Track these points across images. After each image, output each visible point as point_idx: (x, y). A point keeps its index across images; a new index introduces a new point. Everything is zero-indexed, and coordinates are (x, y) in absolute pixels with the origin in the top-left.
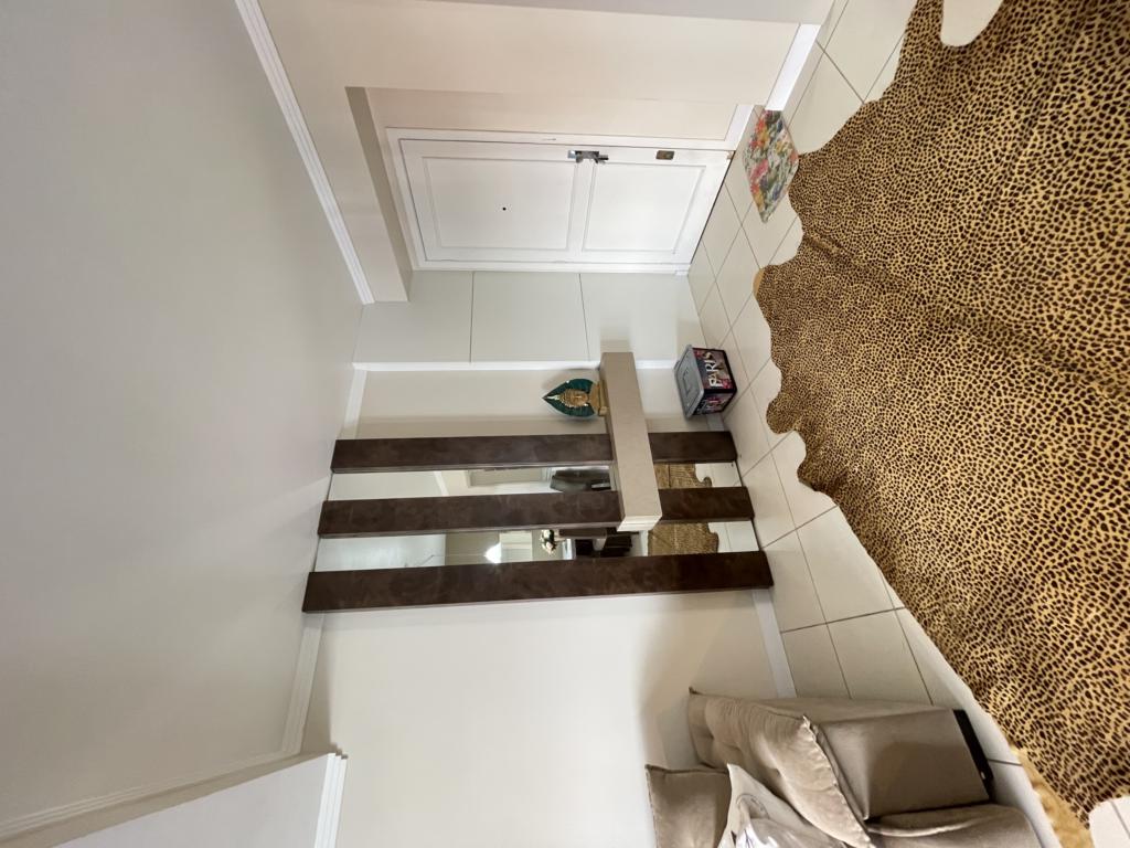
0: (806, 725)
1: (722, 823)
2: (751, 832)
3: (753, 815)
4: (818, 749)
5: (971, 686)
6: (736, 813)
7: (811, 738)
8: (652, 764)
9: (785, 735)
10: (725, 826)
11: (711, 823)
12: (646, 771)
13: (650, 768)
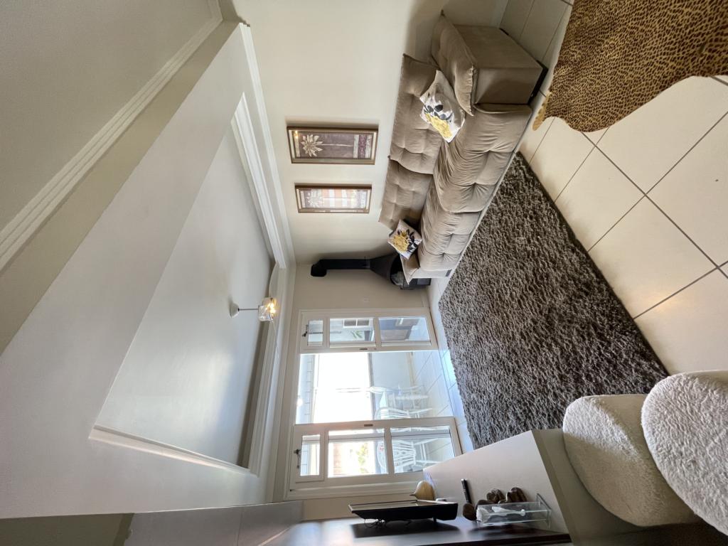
0: (472, 69)
1: (427, 88)
2: (433, 98)
3: (438, 92)
4: (471, 79)
5: (559, 61)
6: (432, 88)
7: (471, 74)
8: (407, 54)
9: (463, 69)
10: (428, 89)
11: (423, 87)
12: (402, 57)
13: (405, 55)
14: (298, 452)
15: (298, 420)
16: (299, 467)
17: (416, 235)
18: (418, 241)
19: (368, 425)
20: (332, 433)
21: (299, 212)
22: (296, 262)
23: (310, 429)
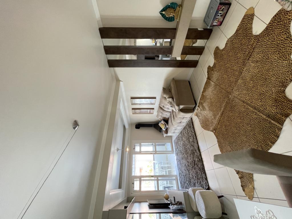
14: (133, 183)
15: (133, 175)
16: (133, 187)
17: (167, 125)
18: (167, 127)
19: (152, 176)
20: (142, 179)
21: (133, 114)
22: (131, 124)
23: (136, 177)
